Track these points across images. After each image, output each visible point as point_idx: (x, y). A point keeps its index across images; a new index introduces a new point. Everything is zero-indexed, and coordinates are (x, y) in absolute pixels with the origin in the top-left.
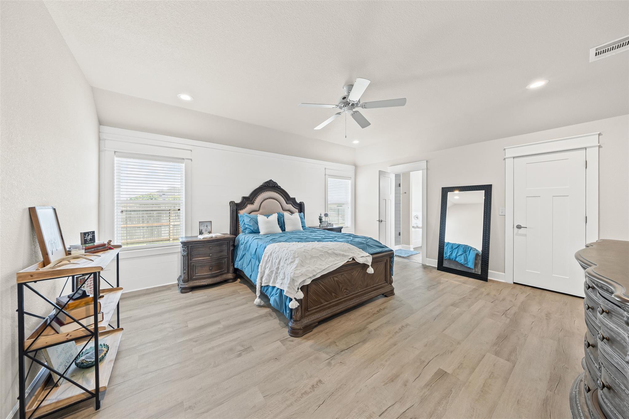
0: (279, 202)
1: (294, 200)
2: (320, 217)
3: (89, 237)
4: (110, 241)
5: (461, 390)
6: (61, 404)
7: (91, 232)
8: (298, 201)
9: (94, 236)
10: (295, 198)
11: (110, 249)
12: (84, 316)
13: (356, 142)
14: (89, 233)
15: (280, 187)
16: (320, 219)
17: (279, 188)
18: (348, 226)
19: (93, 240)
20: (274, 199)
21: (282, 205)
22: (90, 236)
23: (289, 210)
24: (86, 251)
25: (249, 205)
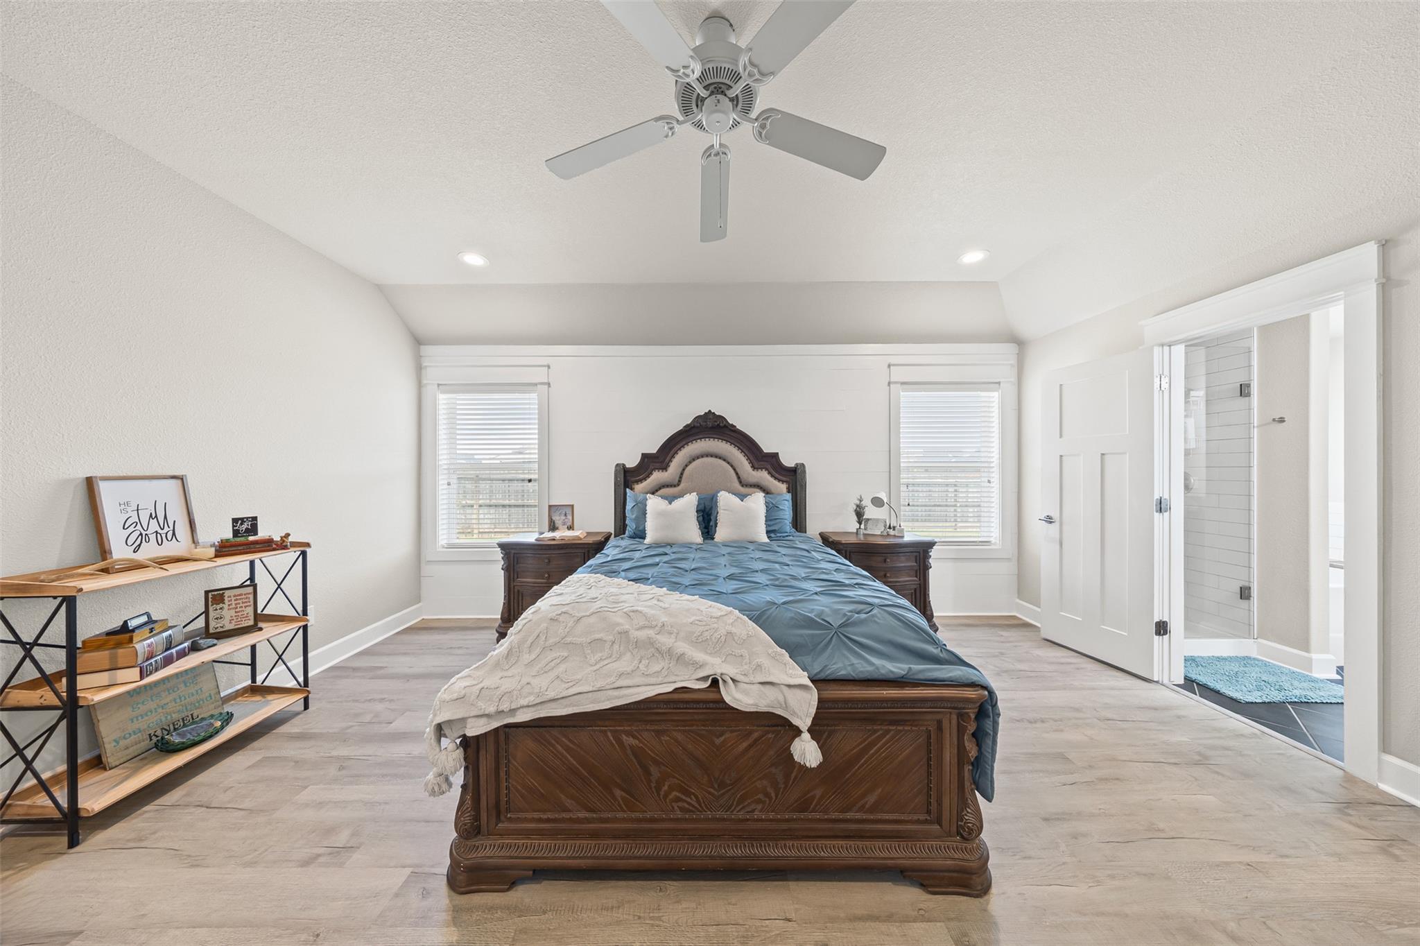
0: (732, 466)
1: (774, 459)
2: (858, 506)
3: (245, 526)
4: (288, 535)
6: (34, 811)
7: (250, 518)
8: (788, 461)
9: (255, 525)
10: (778, 453)
11: (285, 548)
12: (107, 667)
13: (973, 257)
14: (245, 520)
15: (735, 426)
16: (859, 514)
17: (732, 431)
18: (991, 539)
19: (253, 530)
20: (720, 458)
21: (739, 473)
22: (246, 524)
23: (758, 486)
24: (224, 549)
25: (657, 471)
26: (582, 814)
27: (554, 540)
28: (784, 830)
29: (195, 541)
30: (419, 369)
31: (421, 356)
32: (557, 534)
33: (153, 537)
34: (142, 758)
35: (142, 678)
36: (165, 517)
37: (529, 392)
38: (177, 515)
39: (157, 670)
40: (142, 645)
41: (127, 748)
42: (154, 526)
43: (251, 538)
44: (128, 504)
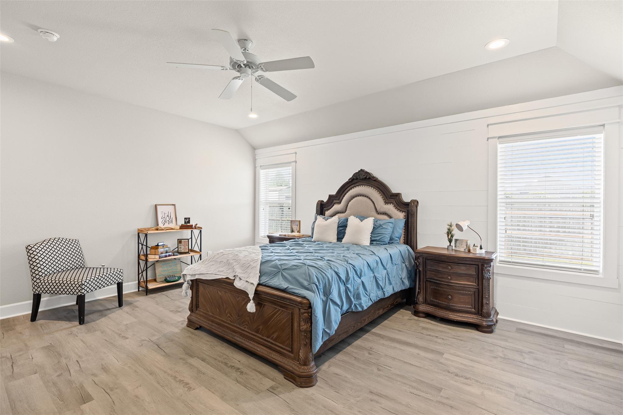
0: (372, 202)
1: (398, 197)
2: (448, 230)
4: (197, 224)
5: (57, 408)
7: (188, 218)
8: (406, 199)
9: (189, 220)
10: (400, 193)
11: (196, 229)
12: (153, 254)
15: (376, 178)
16: (449, 233)
17: (374, 180)
19: (189, 222)
20: (366, 197)
21: (376, 206)
22: (187, 220)
23: (386, 214)
24: (182, 227)
25: (336, 204)
26: (211, 314)
27: (285, 236)
28: (252, 338)
29: (176, 224)
30: (255, 160)
31: (255, 155)
32: (293, 234)
33: (167, 221)
34: (162, 282)
35: (159, 259)
36: (170, 216)
37: (289, 166)
38: (173, 216)
39: (163, 258)
40: (161, 250)
41: (160, 278)
42: (168, 219)
43: (188, 224)
44: (163, 212)
